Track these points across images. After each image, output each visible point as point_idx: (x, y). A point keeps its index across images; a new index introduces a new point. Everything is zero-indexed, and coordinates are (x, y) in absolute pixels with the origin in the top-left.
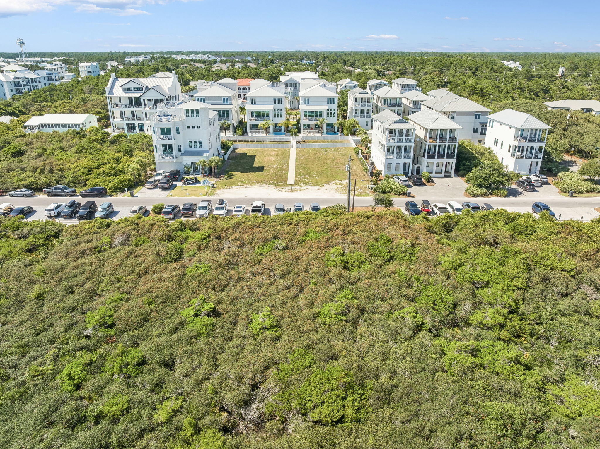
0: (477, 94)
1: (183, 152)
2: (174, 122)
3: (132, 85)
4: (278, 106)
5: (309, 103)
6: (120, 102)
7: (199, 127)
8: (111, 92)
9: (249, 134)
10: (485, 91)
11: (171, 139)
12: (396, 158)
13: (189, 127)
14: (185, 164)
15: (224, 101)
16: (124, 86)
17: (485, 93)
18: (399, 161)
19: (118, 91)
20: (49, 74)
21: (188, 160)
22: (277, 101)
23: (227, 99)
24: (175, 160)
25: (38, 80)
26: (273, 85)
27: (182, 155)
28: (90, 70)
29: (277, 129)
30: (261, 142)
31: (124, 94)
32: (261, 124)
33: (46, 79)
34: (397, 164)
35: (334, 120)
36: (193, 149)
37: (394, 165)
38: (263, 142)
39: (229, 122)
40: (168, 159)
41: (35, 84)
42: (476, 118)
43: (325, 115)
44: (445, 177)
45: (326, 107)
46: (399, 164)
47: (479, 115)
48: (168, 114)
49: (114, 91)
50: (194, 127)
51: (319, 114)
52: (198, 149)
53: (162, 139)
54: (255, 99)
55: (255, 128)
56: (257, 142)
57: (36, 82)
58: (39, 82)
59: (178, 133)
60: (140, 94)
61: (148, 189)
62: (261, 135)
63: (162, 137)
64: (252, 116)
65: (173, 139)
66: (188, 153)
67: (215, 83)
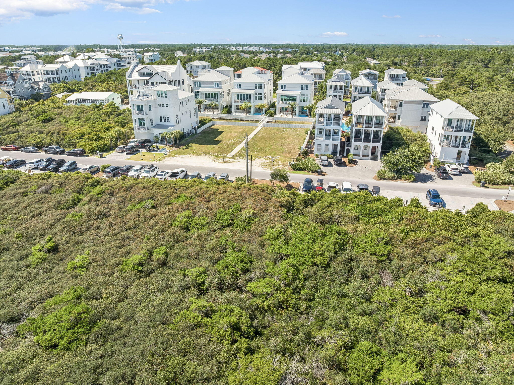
0: (467, 84)
1: (154, 125)
2: (147, 101)
3: (145, 71)
4: (259, 91)
5: (285, 89)
6: (138, 84)
7: (167, 106)
8: (130, 76)
9: (234, 114)
10: (475, 82)
11: (143, 115)
12: (325, 139)
13: (160, 105)
14: (155, 135)
15: (215, 85)
16: (140, 72)
17: (476, 84)
18: (327, 142)
19: (135, 76)
20: (118, 61)
21: (158, 132)
22: (259, 86)
23: (218, 83)
24: (146, 131)
25: (109, 66)
27: (153, 127)
28: (152, 58)
31: (139, 78)
33: (116, 65)
34: (326, 145)
36: (163, 123)
37: (323, 146)
38: (241, 120)
39: (217, 103)
40: (142, 131)
41: (106, 69)
42: (424, 107)
43: (298, 100)
44: (371, 160)
45: (299, 93)
46: (328, 145)
47: (428, 104)
48: (147, 94)
49: (132, 75)
50: (163, 105)
51: (293, 99)
52: (166, 123)
53: (137, 114)
54: (240, 84)
55: (238, 109)
56: (236, 120)
57: (107, 67)
58: (110, 67)
59: (150, 110)
60: (148, 78)
61: (118, 153)
62: (242, 115)
63: (137, 112)
64: (238, 99)
65: (145, 114)
66: (158, 126)
67: (214, 70)
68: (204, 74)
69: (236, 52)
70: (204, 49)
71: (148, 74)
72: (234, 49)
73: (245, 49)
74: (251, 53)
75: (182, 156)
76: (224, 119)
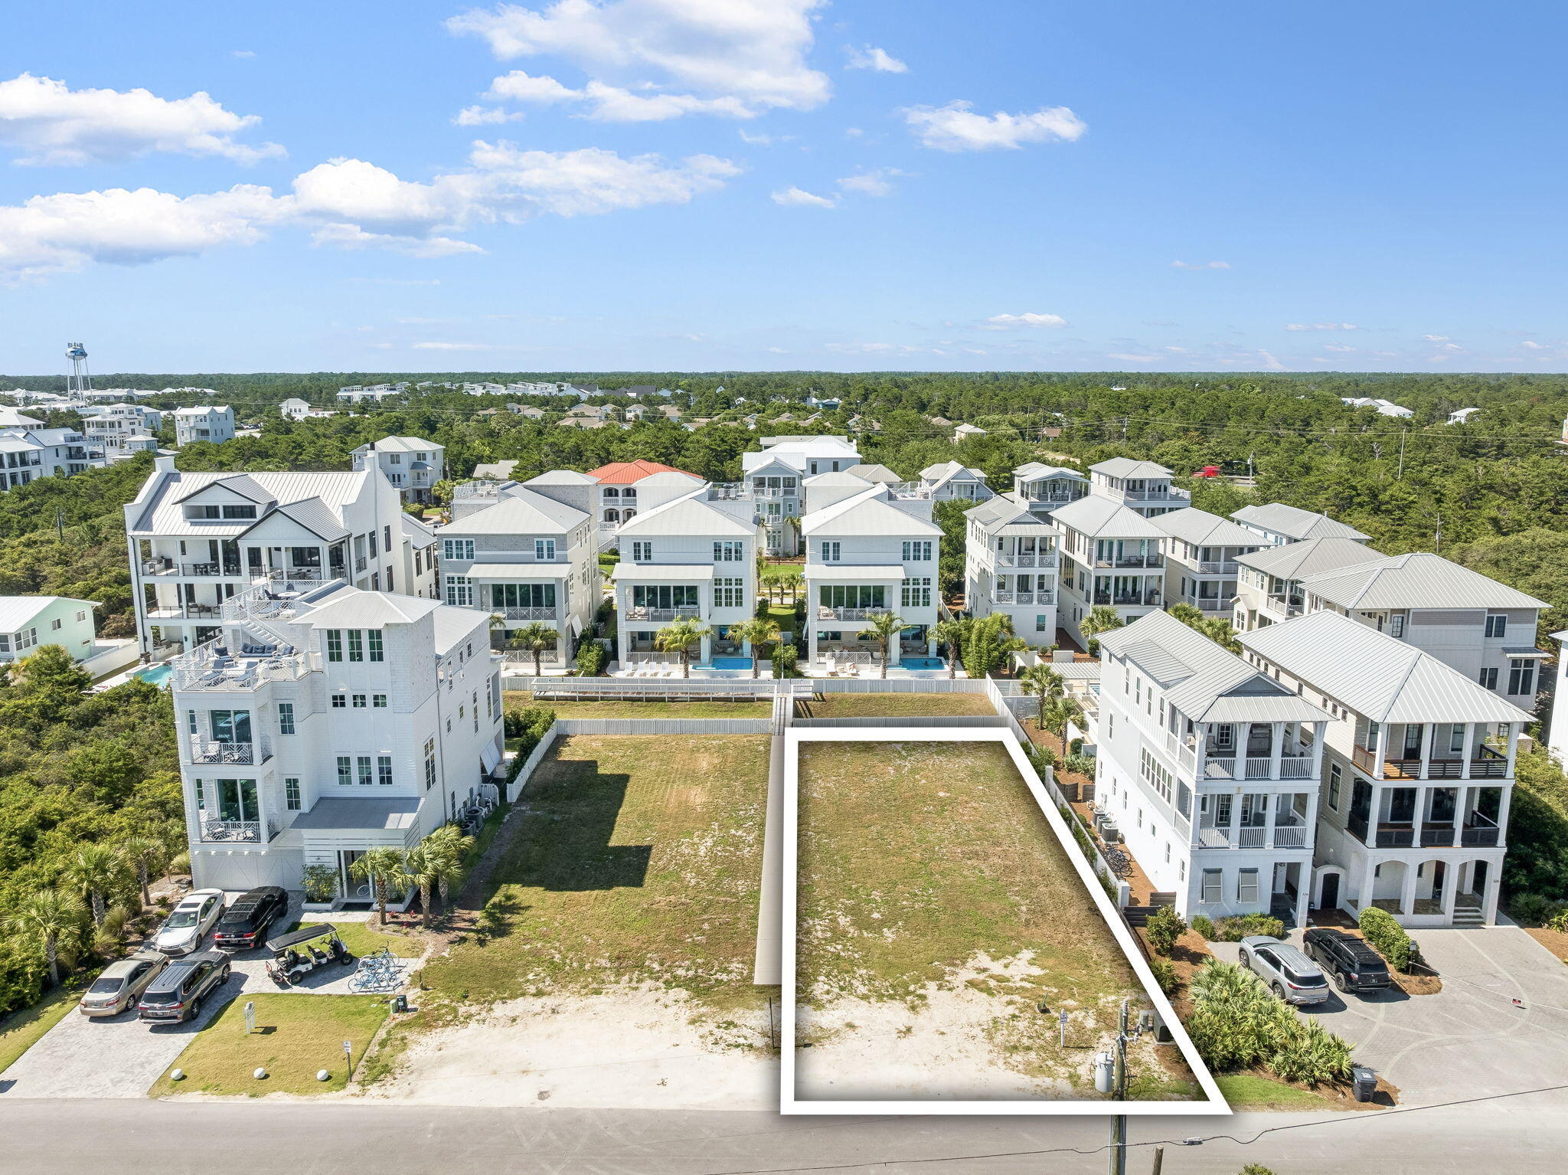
1: (305, 806)
2: (274, 687)
3: (221, 499)
4: (730, 569)
5: (837, 558)
6: (184, 552)
7: (379, 701)
8: (144, 521)
9: (626, 667)
11: (247, 760)
12: (1243, 844)
13: (339, 701)
14: (310, 861)
15: (540, 550)
16: (192, 503)
18: (1251, 858)
19: (170, 521)
20: (73, 439)
21: (327, 846)
22: (726, 551)
23: (550, 543)
24: (263, 848)
25: (33, 457)
26: (713, 497)
27: (302, 822)
28: (205, 426)
29: (725, 646)
30: (662, 700)
31: (187, 529)
32: (668, 629)
33: (63, 453)
34: (1243, 871)
35: (925, 615)
36: (355, 790)
37: (1231, 878)
38: (673, 700)
39: (551, 625)
40: (240, 846)
41: (19, 470)
42: (1488, 634)
43: (894, 599)
44: (1456, 925)
45: (899, 573)
46: (1255, 871)
47: (1502, 621)
48: (264, 639)
49: (157, 517)
50: (359, 700)
51: (873, 597)
52: (376, 790)
53: (215, 760)
54: (648, 545)
55: (644, 643)
56: (648, 700)
57: (24, 463)
58: (37, 462)
59: (287, 728)
60: (238, 530)
61: (95, 1019)
62: (669, 672)
63: (214, 748)
64: (637, 603)
65: (257, 757)
66: (330, 811)
67: (520, 487)
68: (480, 508)
69: (489, 401)
70: (379, 393)
71: (233, 512)
72: (479, 391)
73: (518, 389)
74: (543, 402)
75: (499, 1009)
76: (595, 699)
